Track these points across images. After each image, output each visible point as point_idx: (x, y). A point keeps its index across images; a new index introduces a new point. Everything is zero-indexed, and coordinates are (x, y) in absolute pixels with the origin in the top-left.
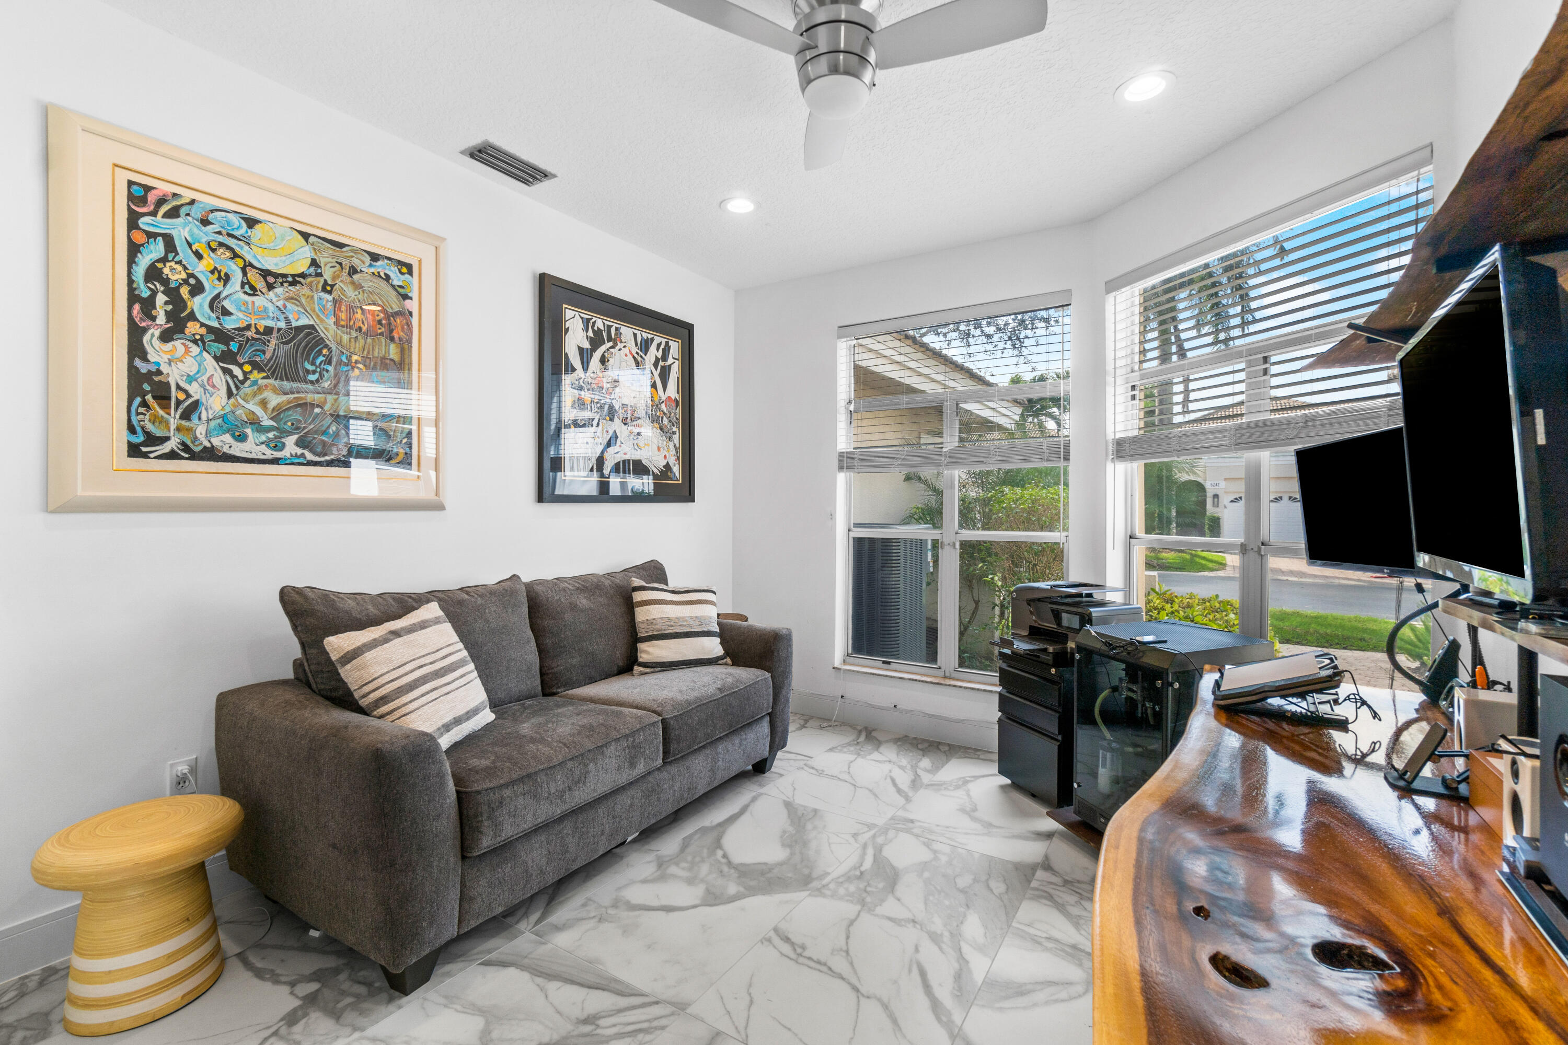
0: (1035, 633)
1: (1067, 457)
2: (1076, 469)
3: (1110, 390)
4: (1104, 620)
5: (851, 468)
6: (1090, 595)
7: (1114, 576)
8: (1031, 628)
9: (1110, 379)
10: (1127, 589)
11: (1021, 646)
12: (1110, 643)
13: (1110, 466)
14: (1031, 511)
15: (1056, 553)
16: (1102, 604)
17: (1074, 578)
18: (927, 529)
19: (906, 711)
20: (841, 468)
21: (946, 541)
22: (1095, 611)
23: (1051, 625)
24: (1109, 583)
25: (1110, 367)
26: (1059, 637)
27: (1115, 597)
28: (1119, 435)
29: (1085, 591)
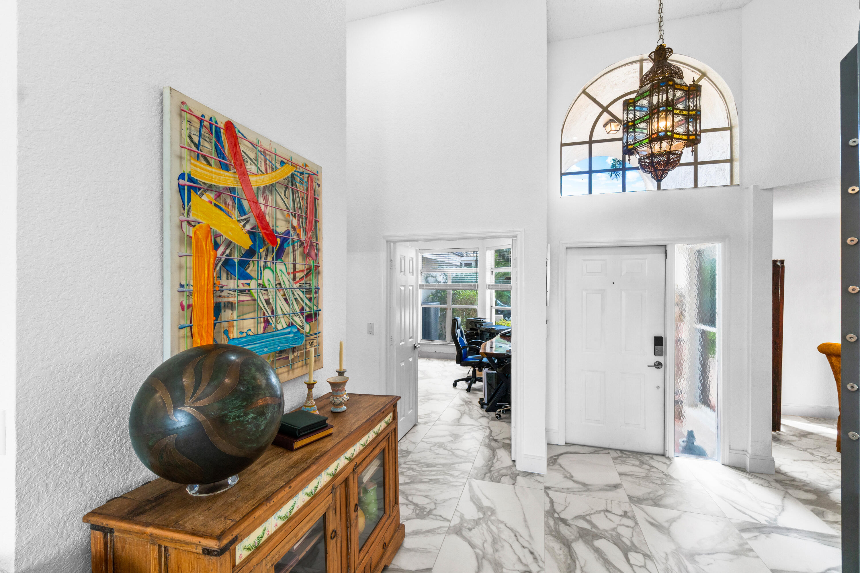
0: (471, 329)
1: (478, 287)
2: (480, 291)
3: (487, 273)
4: (485, 325)
5: (423, 288)
6: (483, 320)
7: (488, 316)
8: (470, 328)
9: (487, 270)
10: (491, 319)
11: (469, 332)
12: (486, 329)
13: (487, 290)
14: (468, 299)
15: (475, 311)
16: (485, 322)
17: (479, 317)
18: (438, 304)
19: (439, 353)
20: (420, 288)
21: (448, 308)
22: (484, 324)
23: (474, 327)
24: (487, 318)
25: (487, 268)
26: (476, 330)
27: (488, 321)
28: (489, 283)
29: (482, 319)
